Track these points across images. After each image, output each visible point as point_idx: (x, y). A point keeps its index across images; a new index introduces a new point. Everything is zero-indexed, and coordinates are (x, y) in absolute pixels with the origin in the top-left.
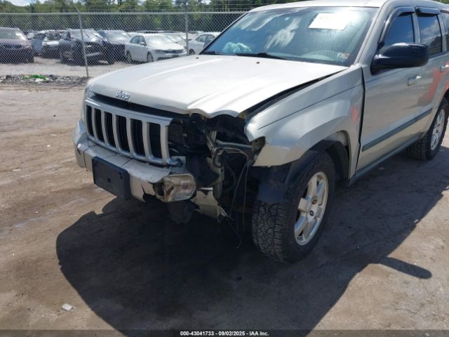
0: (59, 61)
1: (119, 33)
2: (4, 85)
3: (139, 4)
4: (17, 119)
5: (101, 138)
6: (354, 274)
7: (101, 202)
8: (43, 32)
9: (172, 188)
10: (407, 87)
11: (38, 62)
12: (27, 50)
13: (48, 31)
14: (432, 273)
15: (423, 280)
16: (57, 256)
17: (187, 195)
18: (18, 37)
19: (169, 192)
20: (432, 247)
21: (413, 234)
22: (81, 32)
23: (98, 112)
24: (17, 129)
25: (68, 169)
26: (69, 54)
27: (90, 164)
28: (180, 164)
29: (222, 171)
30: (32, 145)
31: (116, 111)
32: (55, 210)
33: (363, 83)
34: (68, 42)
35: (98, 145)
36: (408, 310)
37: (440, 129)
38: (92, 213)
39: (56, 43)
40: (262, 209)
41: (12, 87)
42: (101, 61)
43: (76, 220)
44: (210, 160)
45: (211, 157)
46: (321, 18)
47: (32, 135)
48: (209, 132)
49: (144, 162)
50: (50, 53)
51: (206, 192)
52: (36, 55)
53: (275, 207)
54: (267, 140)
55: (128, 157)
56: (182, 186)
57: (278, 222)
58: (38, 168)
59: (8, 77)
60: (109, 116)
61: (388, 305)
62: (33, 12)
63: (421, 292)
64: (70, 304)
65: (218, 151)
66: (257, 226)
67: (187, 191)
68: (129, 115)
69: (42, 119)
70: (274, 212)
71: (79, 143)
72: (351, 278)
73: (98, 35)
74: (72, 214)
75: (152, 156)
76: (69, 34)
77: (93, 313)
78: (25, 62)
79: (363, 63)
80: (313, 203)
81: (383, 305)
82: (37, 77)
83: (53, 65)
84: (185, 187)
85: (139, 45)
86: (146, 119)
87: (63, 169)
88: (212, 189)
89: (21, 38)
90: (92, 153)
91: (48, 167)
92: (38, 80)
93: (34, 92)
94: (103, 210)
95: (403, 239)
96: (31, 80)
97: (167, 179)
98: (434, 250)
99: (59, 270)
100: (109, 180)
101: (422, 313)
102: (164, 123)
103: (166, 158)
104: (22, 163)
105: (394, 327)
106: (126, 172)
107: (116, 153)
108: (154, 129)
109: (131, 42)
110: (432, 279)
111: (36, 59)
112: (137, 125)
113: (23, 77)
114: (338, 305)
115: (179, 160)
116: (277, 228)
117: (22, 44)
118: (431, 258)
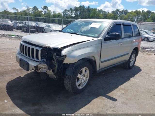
0: (22, 31)
1: (43, 24)
2: (1, 37)
3: (51, 15)
4: (3, 48)
5: (24, 53)
6: (94, 99)
7: (24, 74)
8: (17, 21)
9: (40, 68)
10: (118, 46)
11: (14, 31)
12: (11, 27)
13: (19, 21)
14: (117, 100)
15: (114, 102)
16: (6, 88)
17: (45, 71)
18: (9, 22)
19: (39, 69)
20: (120, 93)
21: (117, 89)
22: (29, 22)
23: (23, 46)
24: (3, 51)
25: (16, 64)
26: (25, 29)
27: (19, 61)
28: (44, 61)
29: (57, 65)
30: (7, 56)
31: (28, 46)
32: (9, 75)
33: (101, 43)
34: (25, 25)
35: (23, 55)
36: (106, 109)
37: (134, 60)
38: (20, 77)
39: (21, 25)
40: (67, 76)
41: (4, 38)
42: (36, 32)
43: (15, 78)
44: (53, 61)
45: (54, 60)
46: (93, 24)
47: (7, 53)
48: (54, 53)
49: (34, 60)
50: (19, 28)
51: (50, 70)
52: (15, 28)
53: (70, 76)
54: (67, 56)
55: (30, 59)
56: (44, 68)
57: (70, 80)
58: (6, 63)
59: (3, 35)
60: (26, 47)
61: (101, 107)
62: (15, 15)
63: (112, 105)
64: (7, 100)
65: (55, 59)
66: (65, 81)
67: (45, 70)
68: (31, 47)
69: (11, 48)
70: (70, 77)
71: (17, 54)
72: (93, 99)
73: (35, 23)
74: (14, 76)
75: (36, 59)
76: (26, 23)
77: (13, 103)
78: (10, 31)
79: (102, 38)
80: (84, 77)
81: (99, 107)
82: (13, 35)
83: (19, 32)
84: (45, 68)
85: (48, 28)
86: (35, 48)
87: (14, 64)
88: (51, 69)
89: (10, 23)
90: (20, 57)
91: (10, 63)
92: (13, 36)
93: (11, 40)
94: (24, 76)
95: (113, 90)
96: (11, 36)
97: (39, 65)
98: (121, 94)
99: (6, 91)
100: (24, 65)
101: (110, 110)
102: (40, 49)
103: (40, 59)
104: (2, 61)
105: (100, 113)
106: (28, 63)
107: (27, 58)
108: (37, 51)
109: (46, 27)
110: (117, 102)
111: (14, 30)
112: (33, 50)
113: (8, 35)
114: (86, 106)
115: (44, 60)
116: (70, 82)
117: (10, 24)
118: (119, 96)
